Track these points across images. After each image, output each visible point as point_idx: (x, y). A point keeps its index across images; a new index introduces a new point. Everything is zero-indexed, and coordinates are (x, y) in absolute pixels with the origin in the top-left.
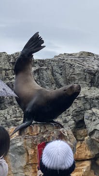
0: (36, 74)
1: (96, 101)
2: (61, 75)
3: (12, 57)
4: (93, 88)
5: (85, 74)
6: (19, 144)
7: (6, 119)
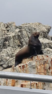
0: (20, 33)
1: (48, 45)
2: (30, 33)
3: (6, 25)
4: (45, 39)
5: (41, 33)
6: (34, 64)
7: (8, 53)
